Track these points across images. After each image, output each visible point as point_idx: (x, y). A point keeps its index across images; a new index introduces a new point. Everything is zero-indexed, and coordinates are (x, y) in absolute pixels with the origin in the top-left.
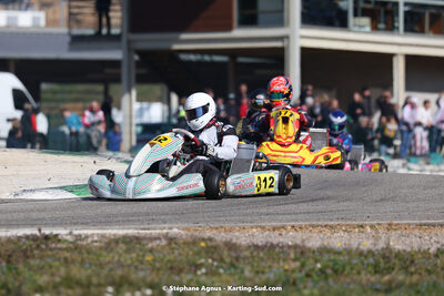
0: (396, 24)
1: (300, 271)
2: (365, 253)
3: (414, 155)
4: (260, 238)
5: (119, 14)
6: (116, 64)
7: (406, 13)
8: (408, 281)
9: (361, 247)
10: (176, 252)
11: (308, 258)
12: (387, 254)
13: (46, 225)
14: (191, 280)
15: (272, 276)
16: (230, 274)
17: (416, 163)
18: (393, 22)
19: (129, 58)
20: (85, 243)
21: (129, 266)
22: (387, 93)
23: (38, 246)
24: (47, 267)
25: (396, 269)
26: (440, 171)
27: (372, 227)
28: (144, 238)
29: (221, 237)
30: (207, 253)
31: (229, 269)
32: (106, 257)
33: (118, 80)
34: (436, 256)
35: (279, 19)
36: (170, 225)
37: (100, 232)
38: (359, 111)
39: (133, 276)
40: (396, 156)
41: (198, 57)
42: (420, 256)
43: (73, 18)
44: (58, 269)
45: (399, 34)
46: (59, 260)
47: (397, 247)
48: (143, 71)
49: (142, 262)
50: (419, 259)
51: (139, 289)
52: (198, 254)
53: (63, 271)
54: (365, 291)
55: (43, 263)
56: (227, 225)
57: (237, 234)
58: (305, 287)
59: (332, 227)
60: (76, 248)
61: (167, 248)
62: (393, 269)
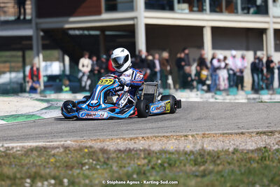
0: (205, 8)
1: (148, 165)
2: (189, 152)
3: (219, 90)
4: (122, 145)
5: (30, 7)
6: (29, 38)
8: (216, 169)
9: (186, 149)
10: (69, 156)
11: (152, 157)
12: (202, 153)
14: (79, 173)
15: (130, 169)
16: (104, 169)
17: (220, 95)
18: (203, 6)
19: (38, 34)
20: (11, 152)
21: (40, 166)
25: (208, 162)
26: (236, 99)
27: (193, 136)
28: (49, 148)
29: (97, 145)
30: (89, 156)
31: (103, 165)
32: (25, 161)
33: (30, 48)
34: (233, 153)
35: (130, 6)
36: (66, 139)
37: (21, 144)
38: (183, 63)
39: (42, 172)
41: (81, 32)
42: (223, 153)
43: (2, 10)
45: (206, 14)
47: (209, 148)
48: (47, 42)
49: (48, 163)
50: (222, 156)
51: (47, 180)
52: (83, 156)
54: (189, 177)
56: (101, 138)
57: (108, 143)
58: (151, 175)
59: (167, 137)
60: (6, 155)
61: (64, 153)
62: (206, 162)
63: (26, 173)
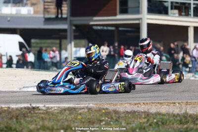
0: (190, 13)
1: (147, 123)
2: (176, 115)
4: (129, 108)
5: (66, 8)
6: (65, 31)
7: (194, 8)
8: (195, 127)
9: (174, 112)
10: (92, 115)
11: (150, 117)
12: (186, 116)
13: (34, 102)
14: (98, 127)
15: (134, 125)
16: (116, 124)
18: (188, 12)
19: (71, 28)
20: (51, 110)
21: (71, 121)
22: (186, 44)
23: (30, 112)
24: (34, 121)
25: (190, 122)
27: (179, 103)
28: (77, 108)
29: (111, 108)
30: (105, 115)
31: (115, 122)
32: (60, 117)
33: (65, 38)
35: (137, 10)
36: (89, 103)
37: (58, 105)
38: (173, 52)
39: (72, 125)
40: (189, 72)
41: (102, 28)
43: (46, 10)
44: (39, 122)
45: (191, 18)
46: (39, 118)
47: (190, 112)
48: (77, 34)
49: (76, 119)
51: (75, 131)
52: (101, 115)
53: (41, 123)
55: (32, 119)
56: (114, 103)
57: (119, 106)
58: (149, 130)
59: (161, 103)
60: (47, 113)
61: (87, 113)
62: (188, 122)
63: (60, 125)
